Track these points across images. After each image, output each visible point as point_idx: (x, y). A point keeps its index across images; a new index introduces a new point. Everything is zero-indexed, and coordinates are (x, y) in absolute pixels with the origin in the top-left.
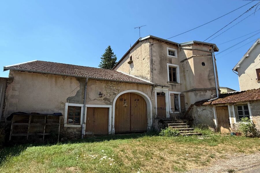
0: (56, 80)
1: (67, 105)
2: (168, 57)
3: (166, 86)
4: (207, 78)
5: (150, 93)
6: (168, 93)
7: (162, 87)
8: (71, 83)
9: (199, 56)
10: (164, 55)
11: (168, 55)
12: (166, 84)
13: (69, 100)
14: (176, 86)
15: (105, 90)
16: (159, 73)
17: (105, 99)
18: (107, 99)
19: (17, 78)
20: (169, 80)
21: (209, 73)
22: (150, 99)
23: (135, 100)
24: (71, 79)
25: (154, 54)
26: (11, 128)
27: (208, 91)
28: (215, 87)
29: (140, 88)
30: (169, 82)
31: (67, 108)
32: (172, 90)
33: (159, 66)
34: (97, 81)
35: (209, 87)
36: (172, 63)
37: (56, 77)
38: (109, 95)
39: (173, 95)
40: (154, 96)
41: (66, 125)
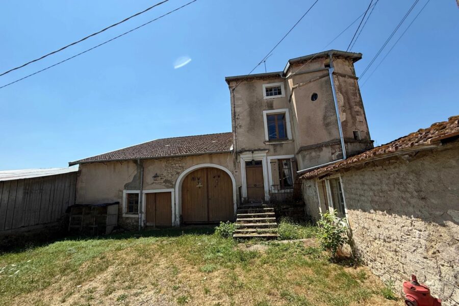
0: (114, 166)
1: (125, 192)
2: (266, 101)
3: (262, 148)
4: (322, 122)
5: (231, 165)
6: (267, 160)
7: (253, 153)
8: (128, 167)
9: (303, 85)
10: (257, 99)
11: (265, 97)
12: (262, 146)
13: (127, 187)
14: (284, 145)
15: (165, 170)
16: (248, 132)
17: (166, 181)
18: (169, 181)
19: (84, 170)
20: (267, 139)
21: (326, 112)
22: (233, 174)
23: (214, 177)
24: (128, 162)
25: (238, 103)
26: (70, 220)
27: (324, 149)
28: (338, 137)
29: (215, 159)
30: (267, 142)
31: (124, 196)
32: (275, 152)
33: (248, 119)
34: (155, 161)
35: (327, 139)
36: (274, 108)
37: (114, 163)
38: (170, 175)
39: (277, 161)
40: (239, 168)
41: (124, 215)
